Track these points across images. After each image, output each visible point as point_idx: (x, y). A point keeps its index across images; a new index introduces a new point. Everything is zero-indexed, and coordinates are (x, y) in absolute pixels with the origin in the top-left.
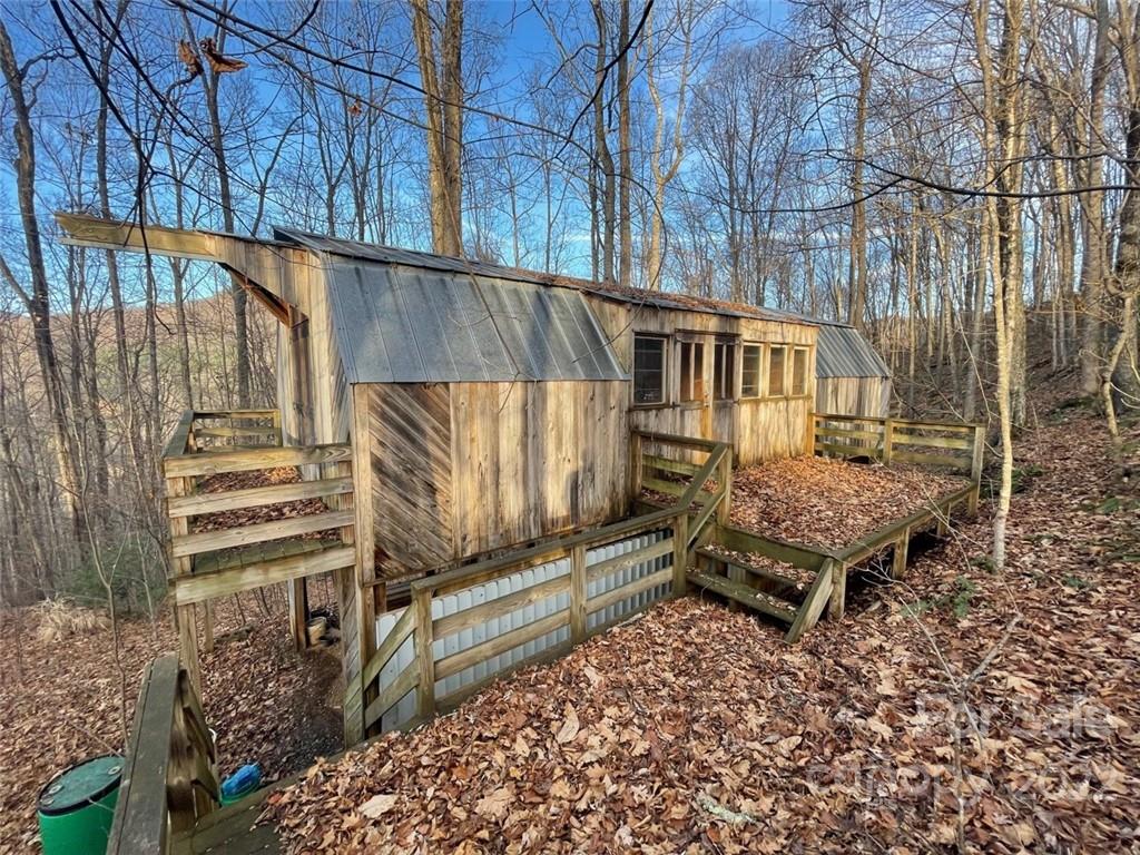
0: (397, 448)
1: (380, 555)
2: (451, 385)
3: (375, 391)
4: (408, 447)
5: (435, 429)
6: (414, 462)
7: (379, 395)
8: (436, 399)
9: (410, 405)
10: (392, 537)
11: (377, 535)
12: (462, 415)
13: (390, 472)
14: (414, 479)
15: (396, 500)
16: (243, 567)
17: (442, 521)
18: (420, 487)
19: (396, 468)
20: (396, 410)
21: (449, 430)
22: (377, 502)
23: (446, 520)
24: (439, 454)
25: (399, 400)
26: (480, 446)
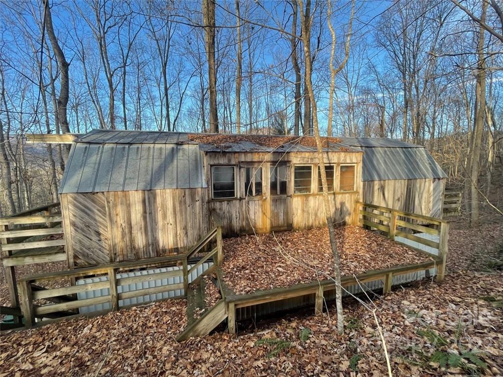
0: (82, 218)
1: (75, 257)
2: (105, 193)
3: (70, 196)
4: (87, 217)
5: (98, 210)
6: (89, 223)
7: (72, 197)
8: (98, 198)
9: (86, 201)
10: (81, 251)
11: (74, 249)
12: (111, 204)
13: (79, 226)
14: (90, 229)
15: (82, 237)
16: (25, 257)
17: (104, 246)
18: (93, 233)
19: (81, 225)
20: (80, 203)
21: (105, 210)
22: (73, 238)
23: (106, 246)
24: (101, 220)
25: (81, 199)
26: (121, 218)
